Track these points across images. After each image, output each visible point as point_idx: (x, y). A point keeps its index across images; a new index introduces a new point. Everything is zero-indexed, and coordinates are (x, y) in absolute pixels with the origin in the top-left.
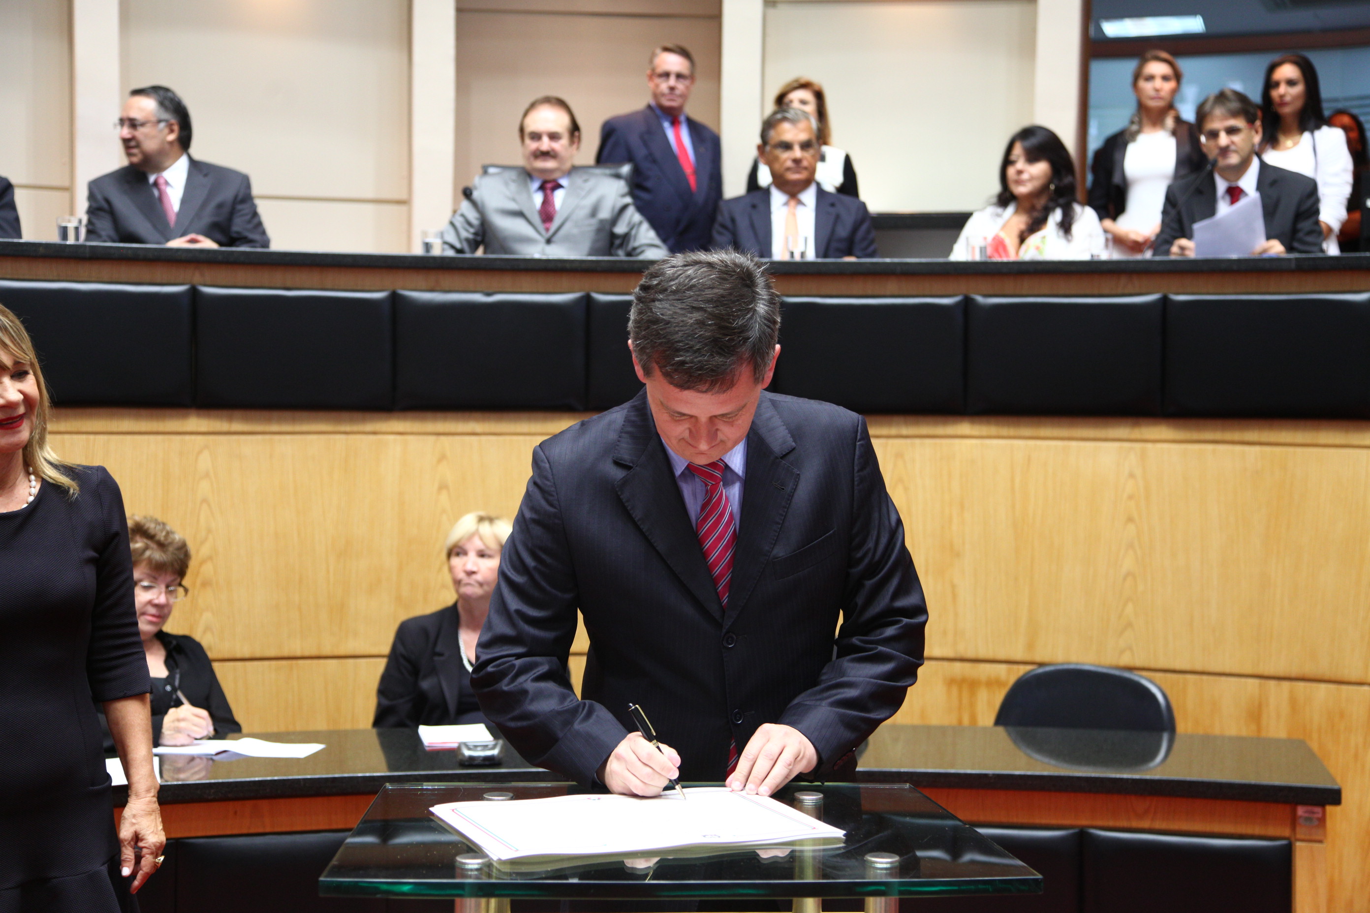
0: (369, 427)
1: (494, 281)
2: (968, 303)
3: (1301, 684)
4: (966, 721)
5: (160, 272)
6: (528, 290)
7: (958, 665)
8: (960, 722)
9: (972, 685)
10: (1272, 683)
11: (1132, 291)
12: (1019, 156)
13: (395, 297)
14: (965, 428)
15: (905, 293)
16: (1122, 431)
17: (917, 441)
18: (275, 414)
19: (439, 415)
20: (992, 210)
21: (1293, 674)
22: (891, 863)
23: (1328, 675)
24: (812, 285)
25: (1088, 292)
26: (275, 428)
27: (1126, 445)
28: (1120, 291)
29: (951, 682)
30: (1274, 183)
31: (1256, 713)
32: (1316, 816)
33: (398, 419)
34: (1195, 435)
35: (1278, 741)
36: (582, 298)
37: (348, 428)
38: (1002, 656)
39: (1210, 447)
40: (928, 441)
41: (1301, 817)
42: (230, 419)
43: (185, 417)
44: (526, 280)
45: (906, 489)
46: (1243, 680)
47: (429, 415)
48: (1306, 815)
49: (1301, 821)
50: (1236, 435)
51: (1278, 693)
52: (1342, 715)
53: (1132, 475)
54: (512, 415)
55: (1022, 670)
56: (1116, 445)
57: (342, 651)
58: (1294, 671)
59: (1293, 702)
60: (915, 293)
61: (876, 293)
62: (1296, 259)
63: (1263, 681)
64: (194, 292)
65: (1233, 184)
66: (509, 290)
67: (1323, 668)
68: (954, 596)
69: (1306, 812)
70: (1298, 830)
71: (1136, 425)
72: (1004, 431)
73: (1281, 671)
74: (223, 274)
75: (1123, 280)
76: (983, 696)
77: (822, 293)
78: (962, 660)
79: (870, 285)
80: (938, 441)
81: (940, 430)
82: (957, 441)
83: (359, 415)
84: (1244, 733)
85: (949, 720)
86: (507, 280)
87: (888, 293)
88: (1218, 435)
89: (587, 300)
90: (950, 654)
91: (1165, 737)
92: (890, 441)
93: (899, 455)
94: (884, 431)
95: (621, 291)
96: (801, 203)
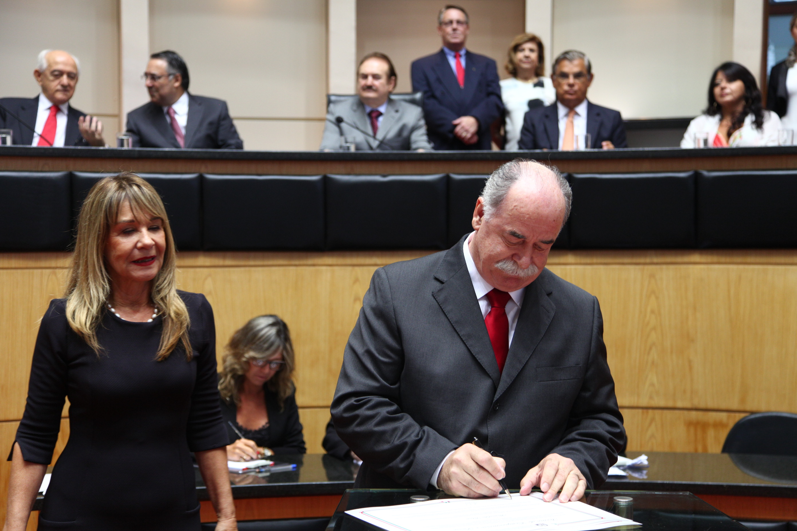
0: (310, 261)
1: (388, 168)
2: (697, 176)
4: (700, 450)
5: (180, 166)
6: (409, 173)
7: (694, 413)
8: (696, 450)
9: (704, 426)
13: (326, 180)
14: (696, 257)
15: (655, 170)
17: (664, 267)
18: (252, 254)
19: (354, 253)
24: (593, 166)
26: (252, 263)
29: (689, 424)
33: (328, 256)
36: (444, 177)
37: (297, 262)
38: (723, 406)
40: (671, 267)
42: (224, 258)
43: (197, 256)
45: (657, 298)
47: (348, 253)
55: (739, 417)
60: (660, 170)
61: (635, 170)
64: (201, 178)
66: (398, 173)
68: (691, 368)
72: (723, 259)
74: (219, 166)
76: (711, 433)
77: (600, 171)
78: (697, 409)
79: (631, 166)
80: (678, 266)
81: (679, 259)
82: (691, 267)
83: (304, 254)
85: (688, 449)
86: (396, 167)
87: (643, 170)
89: (447, 179)
90: (688, 405)
92: (647, 267)
93: (652, 276)
94: (642, 260)
95: (469, 172)
96: (577, 114)
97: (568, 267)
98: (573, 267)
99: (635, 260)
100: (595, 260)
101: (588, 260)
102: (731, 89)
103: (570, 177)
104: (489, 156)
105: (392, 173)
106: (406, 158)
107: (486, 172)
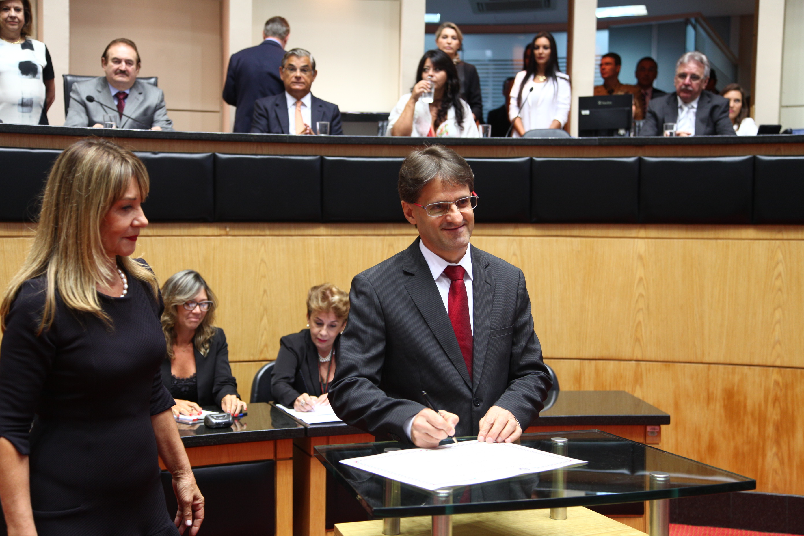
1: (158, 146)
3: (601, 362)
6: (178, 151)
10: (587, 362)
11: (514, 156)
15: (393, 155)
16: (509, 230)
17: (401, 237)
21: (597, 357)
22: (665, 477)
23: (614, 356)
24: (342, 150)
25: (491, 156)
27: (512, 238)
28: (507, 156)
31: (578, 378)
32: (656, 431)
34: (547, 233)
35: (589, 392)
36: (211, 155)
39: (555, 239)
40: (406, 238)
41: (649, 432)
44: (177, 146)
46: (572, 361)
48: (651, 430)
49: (649, 434)
50: (568, 232)
51: (590, 367)
52: (621, 377)
53: (515, 254)
54: (170, 225)
56: (507, 238)
58: (597, 356)
59: (597, 371)
60: (398, 155)
61: (377, 155)
62: (599, 139)
63: (582, 361)
66: (167, 151)
67: (612, 353)
69: (651, 429)
70: (647, 438)
71: (516, 227)
73: (591, 356)
75: (509, 149)
77: (348, 155)
79: (374, 151)
84: (572, 389)
86: (166, 145)
87: (383, 155)
88: (558, 233)
91: (554, 392)
92: (386, 237)
93: (391, 245)
94: (382, 232)
95: (233, 152)
96: (303, 104)
97: (321, 237)
98: (324, 237)
99: (376, 232)
100: (343, 232)
101: (337, 232)
103: (322, 159)
104: (252, 138)
105: (162, 151)
106: (176, 137)
107: (248, 153)
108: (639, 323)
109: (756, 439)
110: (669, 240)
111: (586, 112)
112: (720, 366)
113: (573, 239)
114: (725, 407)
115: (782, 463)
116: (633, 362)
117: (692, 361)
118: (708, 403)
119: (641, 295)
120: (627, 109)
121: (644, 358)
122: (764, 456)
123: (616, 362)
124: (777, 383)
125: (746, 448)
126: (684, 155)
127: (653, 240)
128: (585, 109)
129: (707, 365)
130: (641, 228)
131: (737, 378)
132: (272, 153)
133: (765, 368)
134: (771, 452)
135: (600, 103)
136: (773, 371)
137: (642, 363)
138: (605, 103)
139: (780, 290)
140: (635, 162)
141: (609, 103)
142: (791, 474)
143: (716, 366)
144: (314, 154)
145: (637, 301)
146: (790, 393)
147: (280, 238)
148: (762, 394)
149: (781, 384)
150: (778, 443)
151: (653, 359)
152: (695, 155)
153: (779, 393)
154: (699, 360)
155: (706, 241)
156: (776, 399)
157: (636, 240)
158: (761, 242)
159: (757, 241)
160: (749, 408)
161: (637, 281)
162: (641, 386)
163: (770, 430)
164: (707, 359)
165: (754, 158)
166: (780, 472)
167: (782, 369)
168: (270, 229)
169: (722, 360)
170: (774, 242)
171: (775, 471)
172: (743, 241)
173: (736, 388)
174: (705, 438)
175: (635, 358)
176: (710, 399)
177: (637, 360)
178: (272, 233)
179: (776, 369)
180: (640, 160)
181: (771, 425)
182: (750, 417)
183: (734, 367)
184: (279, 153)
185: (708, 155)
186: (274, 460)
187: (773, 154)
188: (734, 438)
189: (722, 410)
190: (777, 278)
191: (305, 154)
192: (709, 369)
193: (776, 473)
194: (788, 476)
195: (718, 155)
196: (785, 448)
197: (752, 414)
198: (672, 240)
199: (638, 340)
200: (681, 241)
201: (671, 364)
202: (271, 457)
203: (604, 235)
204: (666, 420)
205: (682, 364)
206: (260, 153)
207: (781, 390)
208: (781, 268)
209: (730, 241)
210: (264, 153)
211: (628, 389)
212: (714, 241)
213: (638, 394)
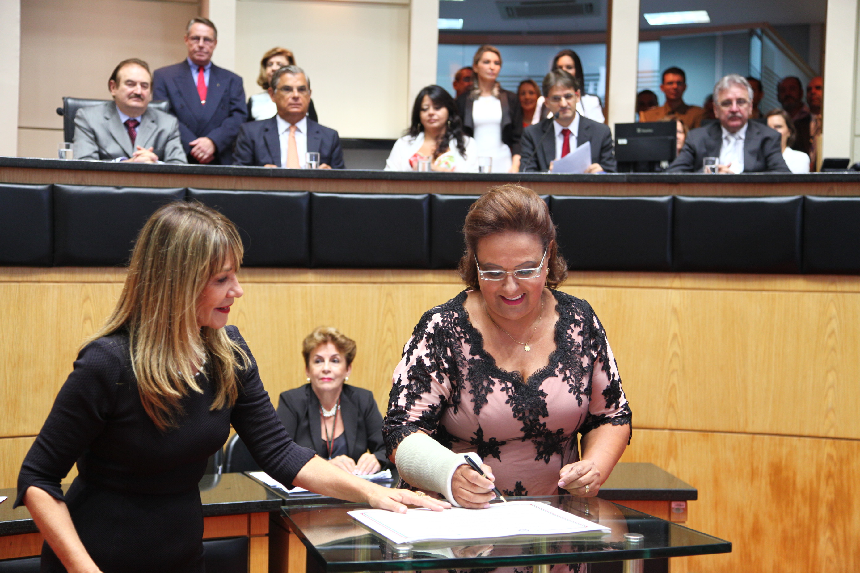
0: (35, 278)
1: (122, 179)
2: (431, 199)
6: (145, 186)
12: (428, 105)
14: (429, 277)
15: (392, 192)
17: (400, 286)
19: (84, 269)
20: (408, 137)
22: (640, 539)
23: (645, 424)
24: (333, 186)
30: (588, 128)
32: (682, 507)
33: (56, 272)
36: (183, 191)
37: (20, 279)
40: (407, 286)
41: (673, 508)
44: (144, 179)
45: (393, 316)
47: (77, 269)
48: (676, 507)
49: (674, 511)
50: (592, 281)
52: (653, 448)
57: (15, 434)
60: (398, 192)
61: (374, 192)
62: (627, 176)
65: (565, 128)
66: (133, 185)
67: (642, 421)
69: (676, 505)
70: (672, 516)
72: (454, 279)
77: (340, 191)
79: (370, 186)
80: (413, 285)
81: (414, 278)
82: (425, 285)
83: (28, 269)
86: (131, 179)
87: (381, 192)
88: (581, 281)
89: (186, 192)
92: (383, 286)
93: (389, 295)
94: (379, 279)
95: (208, 187)
96: (298, 130)
97: (308, 285)
98: (313, 285)
99: (372, 279)
100: (335, 279)
101: (328, 279)
102: (438, 116)
103: (311, 195)
104: (230, 171)
105: (127, 185)
106: (143, 170)
107: (226, 188)
108: (674, 386)
109: (806, 521)
110: (706, 292)
111: (623, 141)
112: (766, 437)
113: (598, 289)
114: (772, 484)
115: (837, 549)
116: (667, 432)
117: (734, 430)
118: (752, 479)
119: (675, 354)
120: (670, 138)
121: (679, 427)
122: (816, 541)
123: (647, 431)
124: (830, 457)
125: (796, 532)
126: (724, 194)
127: (689, 291)
128: (622, 137)
129: (750, 436)
130: (675, 277)
131: (785, 451)
132: (254, 189)
133: (817, 440)
134: (824, 537)
135: (639, 130)
136: (826, 443)
137: (676, 432)
138: (645, 131)
139: (833, 349)
140: (668, 202)
141: (650, 131)
142: (847, 562)
143: (762, 436)
144: (302, 189)
145: (671, 361)
146: (845, 469)
147: (261, 285)
148: (814, 470)
149: (835, 458)
150: (832, 526)
151: (689, 427)
152: (737, 194)
153: (833, 468)
154: (741, 430)
155: (750, 293)
156: (830, 476)
157: (670, 291)
158: (811, 294)
159: (807, 294)
160: (799, 485)
161: (670, 337)
162: (675, 459)
163: (823, 511)
164: (750, 429)
165: (804, 199)
166: (835, 561)
167: (837, 441)
168: (250, 275)
169: (767, 430)
170: (826, 294)
171: (829, 559)
172: (791, 294)
173: (783, 463)
174: (749, 521)
175: (668, 427)
176: (754, 474)
177: (671, 429)
178: (252, 279)
179: (829, 441)
180: (674, 200)
181: (824, 505)
182: (800, 496)
183: (782, 437)
184: (261, 189)
185: (751, 194)
186: (248, 536)
187: (825, 194)
188: (782, 520)
189: (769, 488)
190: (830, 336)
191: (292, 190)
192: (753, 440)
193: (831, 561)
194: (844, 566)
195: (763, 194)
196: (840, 532)
197: (803, 493)
198: (711, 292)
199: (671, 405)
200: (721, 292)
201: (710, 434)
202: (244, 533)
203: (634, 285)
204: (692, 495)
205: (723, 434)
206: (240, 188)
207: (835, 465)
208: (834, 324)
209: (777, 293)
210: (244, 188)
211: (660, 463)
212: (759, 293)
213: (672, 469)
